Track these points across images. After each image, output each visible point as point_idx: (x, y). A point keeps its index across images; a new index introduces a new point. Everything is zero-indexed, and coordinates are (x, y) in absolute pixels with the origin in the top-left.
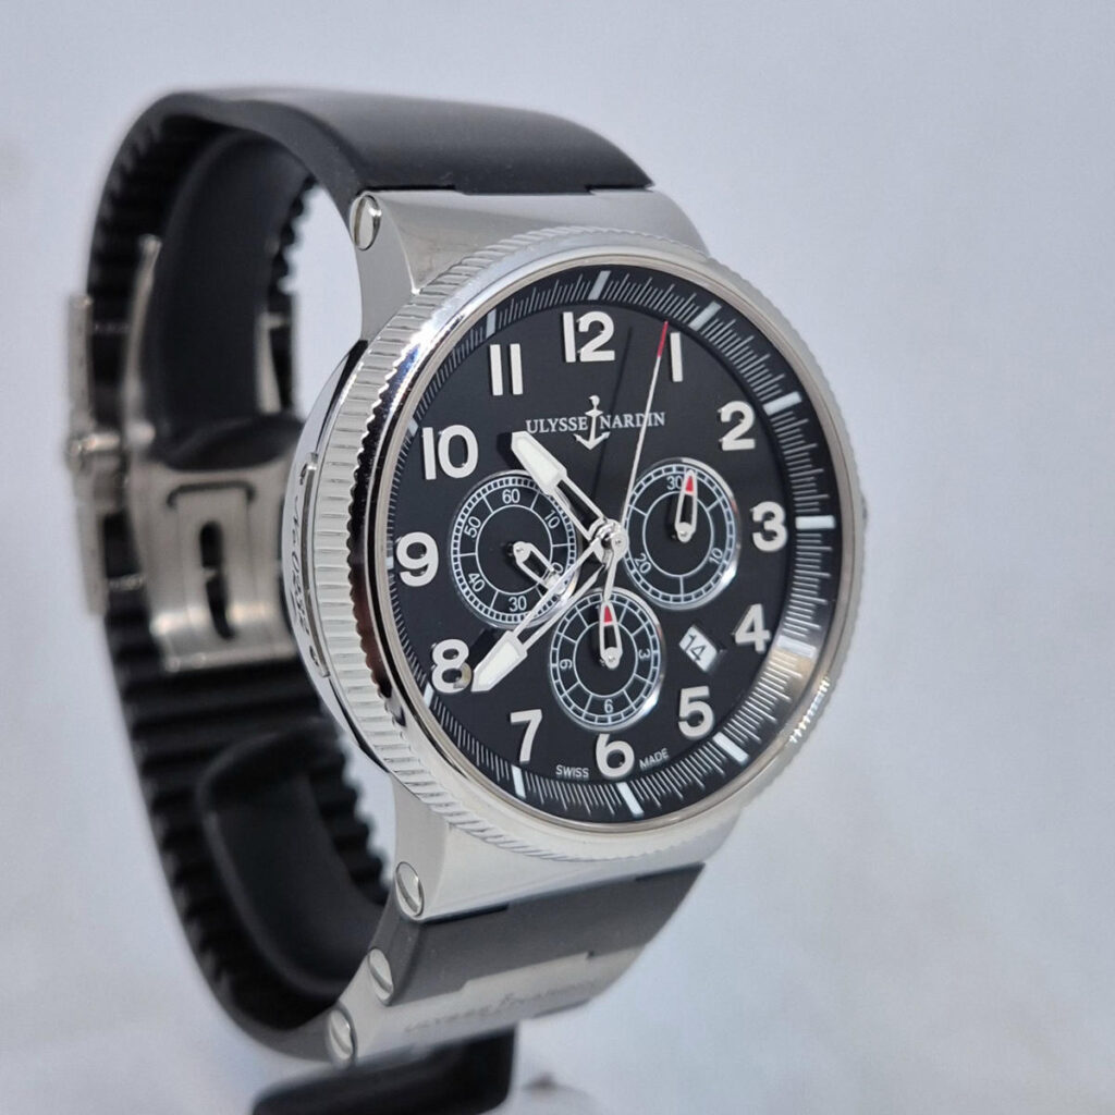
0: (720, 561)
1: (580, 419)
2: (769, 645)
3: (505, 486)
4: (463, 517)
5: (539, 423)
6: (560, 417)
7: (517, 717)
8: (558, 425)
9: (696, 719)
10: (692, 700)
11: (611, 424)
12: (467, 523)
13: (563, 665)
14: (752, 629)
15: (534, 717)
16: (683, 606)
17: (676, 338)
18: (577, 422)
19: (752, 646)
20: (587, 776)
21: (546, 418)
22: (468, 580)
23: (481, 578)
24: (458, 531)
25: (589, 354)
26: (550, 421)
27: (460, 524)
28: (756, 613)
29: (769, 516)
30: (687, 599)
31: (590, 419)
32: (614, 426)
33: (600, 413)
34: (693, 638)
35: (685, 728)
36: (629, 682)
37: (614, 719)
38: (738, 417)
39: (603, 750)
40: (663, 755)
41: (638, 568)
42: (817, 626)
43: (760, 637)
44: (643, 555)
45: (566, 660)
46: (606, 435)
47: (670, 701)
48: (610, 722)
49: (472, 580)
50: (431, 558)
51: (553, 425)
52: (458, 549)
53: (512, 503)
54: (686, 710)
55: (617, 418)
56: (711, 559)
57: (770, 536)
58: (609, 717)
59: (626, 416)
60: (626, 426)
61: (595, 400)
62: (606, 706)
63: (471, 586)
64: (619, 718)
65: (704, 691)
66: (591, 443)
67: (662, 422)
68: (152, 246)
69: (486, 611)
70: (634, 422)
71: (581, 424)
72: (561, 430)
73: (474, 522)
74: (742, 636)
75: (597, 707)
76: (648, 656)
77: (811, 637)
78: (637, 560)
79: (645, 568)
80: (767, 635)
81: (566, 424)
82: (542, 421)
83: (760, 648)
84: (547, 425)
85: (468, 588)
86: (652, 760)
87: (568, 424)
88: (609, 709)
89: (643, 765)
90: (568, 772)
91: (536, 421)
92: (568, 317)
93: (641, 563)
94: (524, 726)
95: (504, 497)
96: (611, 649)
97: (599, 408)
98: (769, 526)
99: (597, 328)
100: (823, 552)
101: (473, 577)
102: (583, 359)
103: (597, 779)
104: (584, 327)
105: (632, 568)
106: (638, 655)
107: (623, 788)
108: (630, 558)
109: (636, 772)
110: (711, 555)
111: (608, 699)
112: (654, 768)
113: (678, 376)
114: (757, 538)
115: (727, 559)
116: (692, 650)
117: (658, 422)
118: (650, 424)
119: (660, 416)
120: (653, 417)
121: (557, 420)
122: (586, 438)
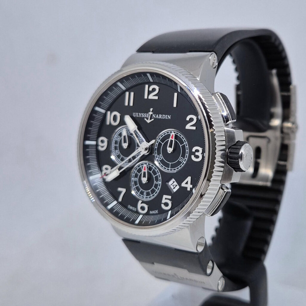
0: (183, 161)
1: (147, 114)
2: (191, 189)
3: (127, 129)
4: (116, 135)
6: (142, 113)
7: (120, 189)
8: (141, 115)
9: (166, 204)
10: (166, 199)
12: (117, 137)
13: (135, 179)
14: (187, 183)
15: (124, 190)
16: (169, 171)
17: (176, 94)
18: (146, 115)
19: (186, 188)
20: (136, 210)
21: (139, 112)
24: (115, 139)
25: (151, 97)
26: (140, 114)
27: (115, 137)
28: (189, 179)
29: (197, 151)
30: (171, 170)
32: (156, 118)
33: (152, 113)
34: (174, 182)
35: (163, 206)
36: (152, 189)
37: (146, 198)
38: (191, 120)
39: (140, 205)
40: (157, 212)
41: (158, 158)
43: (189, 186)
44: (160, 155)
46: (153, 120)
47: (160, 197)
48: (145, 198)
49: (116, 152)
50: (105, 144)
51: (140, 115)
52: (114, 143)
53: (128, 134)
54: (164, 201)
55: (157, 115)
56: (180, 160)
57: (197, 157)
58: (145, 197)
59: (160, 115)
60: (160, 118)
61: (151, 109)
62: (145, 193)
63: (116, 153)
65: (170, 197)
66: (149, 121)
69: (118, 160)
70: (162, 117)
71: (148, 116)
72: (142, 117)
73: (119, 137)
74: (183, 185)
75: (142, 193)
76: (158, 183)
79: (160, 158)
80: (191, 186)
81: (143, 115)
82: (137, 114)
83: (189, 189)
84: (138, 115)
85: (115, 154)
86: (153, 212)
87: (144, 115)
88: (145, 194)
89: (151, 212)
90: (131, 208)
91: (136, 113)
92: (147, 86)
93: (159, 157)
94: (120, 192)
97: (152, 112)
98: (197, 154)
99: (154, 90)
101: (117, 151)
102: (149, 98)
104: (151, 89)
105: (157, 158)
106: (155, 182)
107: (141, 216)
108: (157, 155)
109: (147, 214)
110: (180, 159)
111: (145, 192)
112: (153, 214)
113: (175, 105)
114: (193, 157)
115: (185, 161)
116: (173, 185)
117: (169, 118)
118: (166, 118)
119: (170, 116)
120: (167, 116)
121: (141, 114)
122: (148, 119)
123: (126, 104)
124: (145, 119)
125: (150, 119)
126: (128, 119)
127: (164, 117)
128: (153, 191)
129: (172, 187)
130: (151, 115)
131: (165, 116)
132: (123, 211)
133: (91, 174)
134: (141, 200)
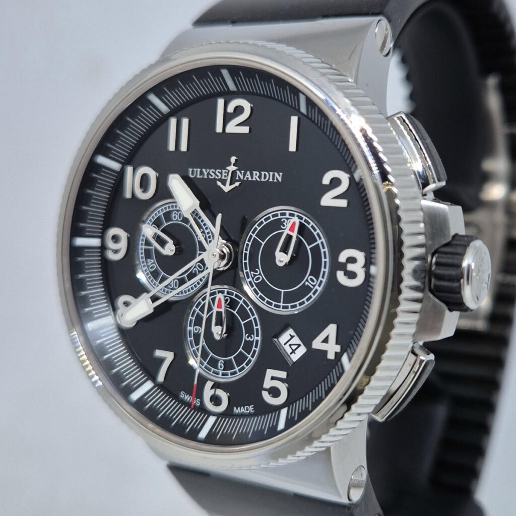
0: (314, 286)
1: (224, 171)
2: (338, 356)
3: (175, 209)
5: (197, 171)
6: (211, 169)
7: (159, 353)
8: (208, 174)
9: (275, 392)
10: (273, 378)
11: (244, 177)
13: (196, 330)
14: (326, 341)
15: (169, 356)
16: (281, 312)
17: (294, 120)
18: (221, 173)
19: (326, 352)
20: (199, 404)
21: (201, 168)
22: (147, 262)
23: (154, 263)
25: (233, 128)
26: (204, 170)
28: (331, 330)
29: (352, 260)
30: (284, 307)
31: (228, 172)
32: (245, 179)
33: (235, 168)
34: (292, 337)
35: (266, 396)
36: (238, 353)
37: (223, 375)
38: (335, 182)
39: (208, 392)
40: (251, 409)
41: (253, 278)
43: (332, 349)
44: (257, 270)
45: (198, 327)
46: (237, 184)
47: (257, 375)
48: (220, 375)
49: (149, 264)
50: (123, 245)
51: (206, 174)
52: (144, 243)
53: (177, 220)
54: (268, 383)
55: (248, 173)
56: (307, 283)
57: (352, 275)
58: (221, 372)
59: (254, 172)
60: (254, 179)
61: (233, 159)
62: (219, 364)
63: (148, 267)
64: (227, 375)
65: (283, 375)
66: (227, 188)
67: (280, 180)
69: (154, 284)
70: (260, 177)
71: (224, 174)
72: (210, 177)
74: (317, 344)
75: (213, 363)
76: (252, 340)
78: (252, 273)
79: (257, 279)
80: (338, 348)
81: (213, 173)
82: (199, 170)
83: (331, 356)
84: (202, 173)
85: (146, 268)
86: (243, 410)
87: (215, 173)
88: (221, 367)
89: (236, 411)
90: (187, 398)
91: (195, 170)
92: (221, 102)
93: (255, 275)
94: (162, 360)
95: (173, 215)
97: (234, 165)
98: (350, 267)
99: (239, 110)
101: (150, 261)
102: (227, 131)
103: (202, 408)
104: (230, 109)
105: (248, 278)
106: (245, 337)
107: (212, 420)
108: (248, 270)
109: (228, 413)
110: (307, 280)
111: (221, 361)
112: (242, 415)
113: (292, 147)
114: (340, 275)
115: (319, 286)
116: (290, 345)
117: (277, 179)
118: (271, 180)
119: (279, 175)
120: (274, 175)
121: (208, 170)
122: (224, 184)
123: (172, 147)
124: (219, 183)
125: (231, 184)
126: (176, 183)
127: (265, 175)
128: (241, 359)
129: (289, 351)
130: (234, 173)
131: (267, 173)
132: (167, 406)
133: (90, 317)
134: (211, 380)
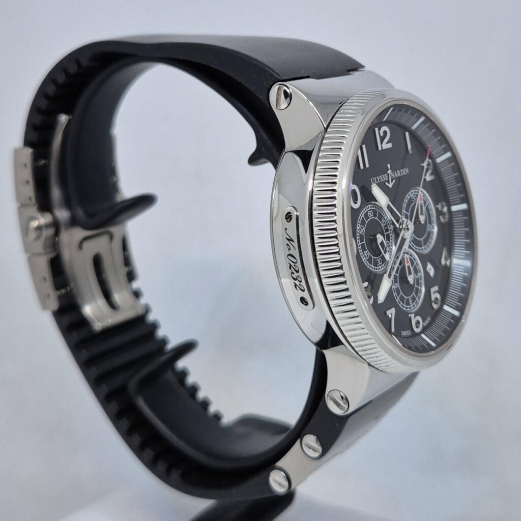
0: (431, 230)
1: (386, 175)
2: (450, 263)
3: (368, 209)
4: (358, 226)
8: (380, 179)
10: (434, 293)
11: (395, 176)
12: (360, 229)
13: (396, 286)
15: (392, 312)
16: (424, 252)
17: (407, 134)
20: (410, 334)
21: (376, 177)
23: (367, 252)
24: (358, 233)
25: (385, 145)
27: (358, 229)
28: (445, 251)
30: (425, 249)
31: (388, 174)
33: (391, 171)
35: (434, 305)
36: (414, 289)
39: (413, 321)
40: (429, 319)
42: (468, 252)
43: (448, 260)
45: (396, 284)
48: (412, 308)
51: (378, 179)
52: (359, 241)
53: (371, 217)
54: (433, 297)
55: (396, 173)
56: (428, 229)
58: (411, 306)
59: (398, 171)
60: (398, 176)
61: (389, 166)
63: (365, 257)
64: (414, 305)
65: (436, 288)
66: (391, 185)
67: (408, 172)
68: (63, 118)
69: (371, 267)
70: (401, 173)
71: (386, 177)
72: (381, 181)
73: (362, 228)
74: (443, 262)
75: (408, 303)
76: (418, 277)
77: (467, 257)
83: (448, 265)
86: (427, 322)
87: (383, 178)
88: (411, 302)
90: (405, 333)
91: (373, 179)
92: (377, 129)
95: (369, 214)
96: (410, 275)
97: (390, 169)
100: (464, 219)
101: (365, 253)
102: (384, 148)
103: (415, 335)
104: (382, 134)
111: (410, 298)
112: (428, 325)
114: (441, 218)
118: (405, 174)
119: (407, 169)
120: (405, 170)
121: (379, 177)
122: (389, 183)
123: (362, 166)
124: (387, 184)
128: (417, 291)
130: (391, 174)
131: (403, 170)
134: (412, 313)
